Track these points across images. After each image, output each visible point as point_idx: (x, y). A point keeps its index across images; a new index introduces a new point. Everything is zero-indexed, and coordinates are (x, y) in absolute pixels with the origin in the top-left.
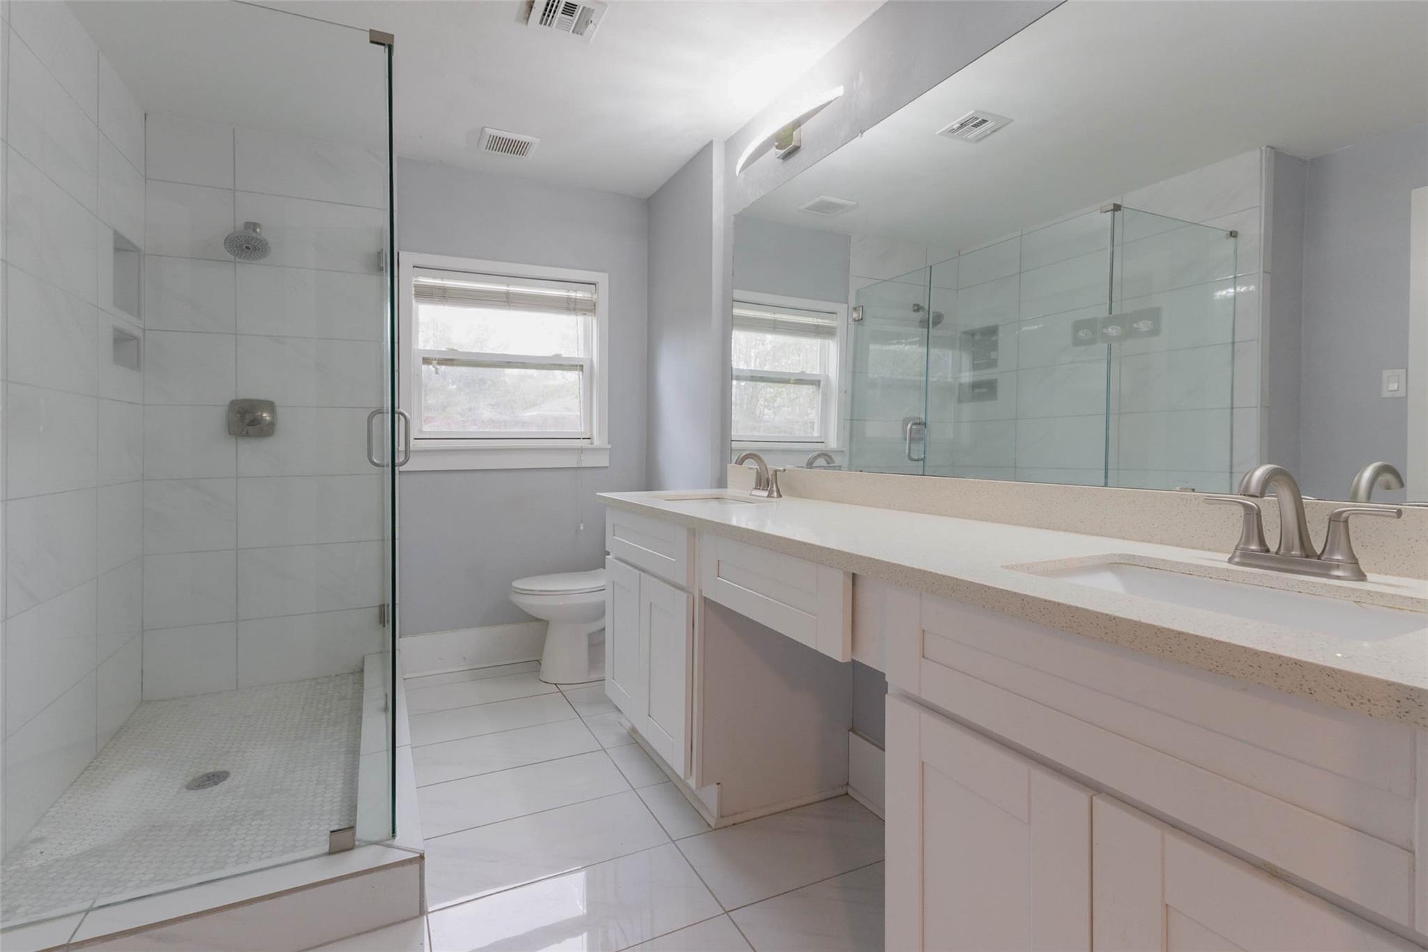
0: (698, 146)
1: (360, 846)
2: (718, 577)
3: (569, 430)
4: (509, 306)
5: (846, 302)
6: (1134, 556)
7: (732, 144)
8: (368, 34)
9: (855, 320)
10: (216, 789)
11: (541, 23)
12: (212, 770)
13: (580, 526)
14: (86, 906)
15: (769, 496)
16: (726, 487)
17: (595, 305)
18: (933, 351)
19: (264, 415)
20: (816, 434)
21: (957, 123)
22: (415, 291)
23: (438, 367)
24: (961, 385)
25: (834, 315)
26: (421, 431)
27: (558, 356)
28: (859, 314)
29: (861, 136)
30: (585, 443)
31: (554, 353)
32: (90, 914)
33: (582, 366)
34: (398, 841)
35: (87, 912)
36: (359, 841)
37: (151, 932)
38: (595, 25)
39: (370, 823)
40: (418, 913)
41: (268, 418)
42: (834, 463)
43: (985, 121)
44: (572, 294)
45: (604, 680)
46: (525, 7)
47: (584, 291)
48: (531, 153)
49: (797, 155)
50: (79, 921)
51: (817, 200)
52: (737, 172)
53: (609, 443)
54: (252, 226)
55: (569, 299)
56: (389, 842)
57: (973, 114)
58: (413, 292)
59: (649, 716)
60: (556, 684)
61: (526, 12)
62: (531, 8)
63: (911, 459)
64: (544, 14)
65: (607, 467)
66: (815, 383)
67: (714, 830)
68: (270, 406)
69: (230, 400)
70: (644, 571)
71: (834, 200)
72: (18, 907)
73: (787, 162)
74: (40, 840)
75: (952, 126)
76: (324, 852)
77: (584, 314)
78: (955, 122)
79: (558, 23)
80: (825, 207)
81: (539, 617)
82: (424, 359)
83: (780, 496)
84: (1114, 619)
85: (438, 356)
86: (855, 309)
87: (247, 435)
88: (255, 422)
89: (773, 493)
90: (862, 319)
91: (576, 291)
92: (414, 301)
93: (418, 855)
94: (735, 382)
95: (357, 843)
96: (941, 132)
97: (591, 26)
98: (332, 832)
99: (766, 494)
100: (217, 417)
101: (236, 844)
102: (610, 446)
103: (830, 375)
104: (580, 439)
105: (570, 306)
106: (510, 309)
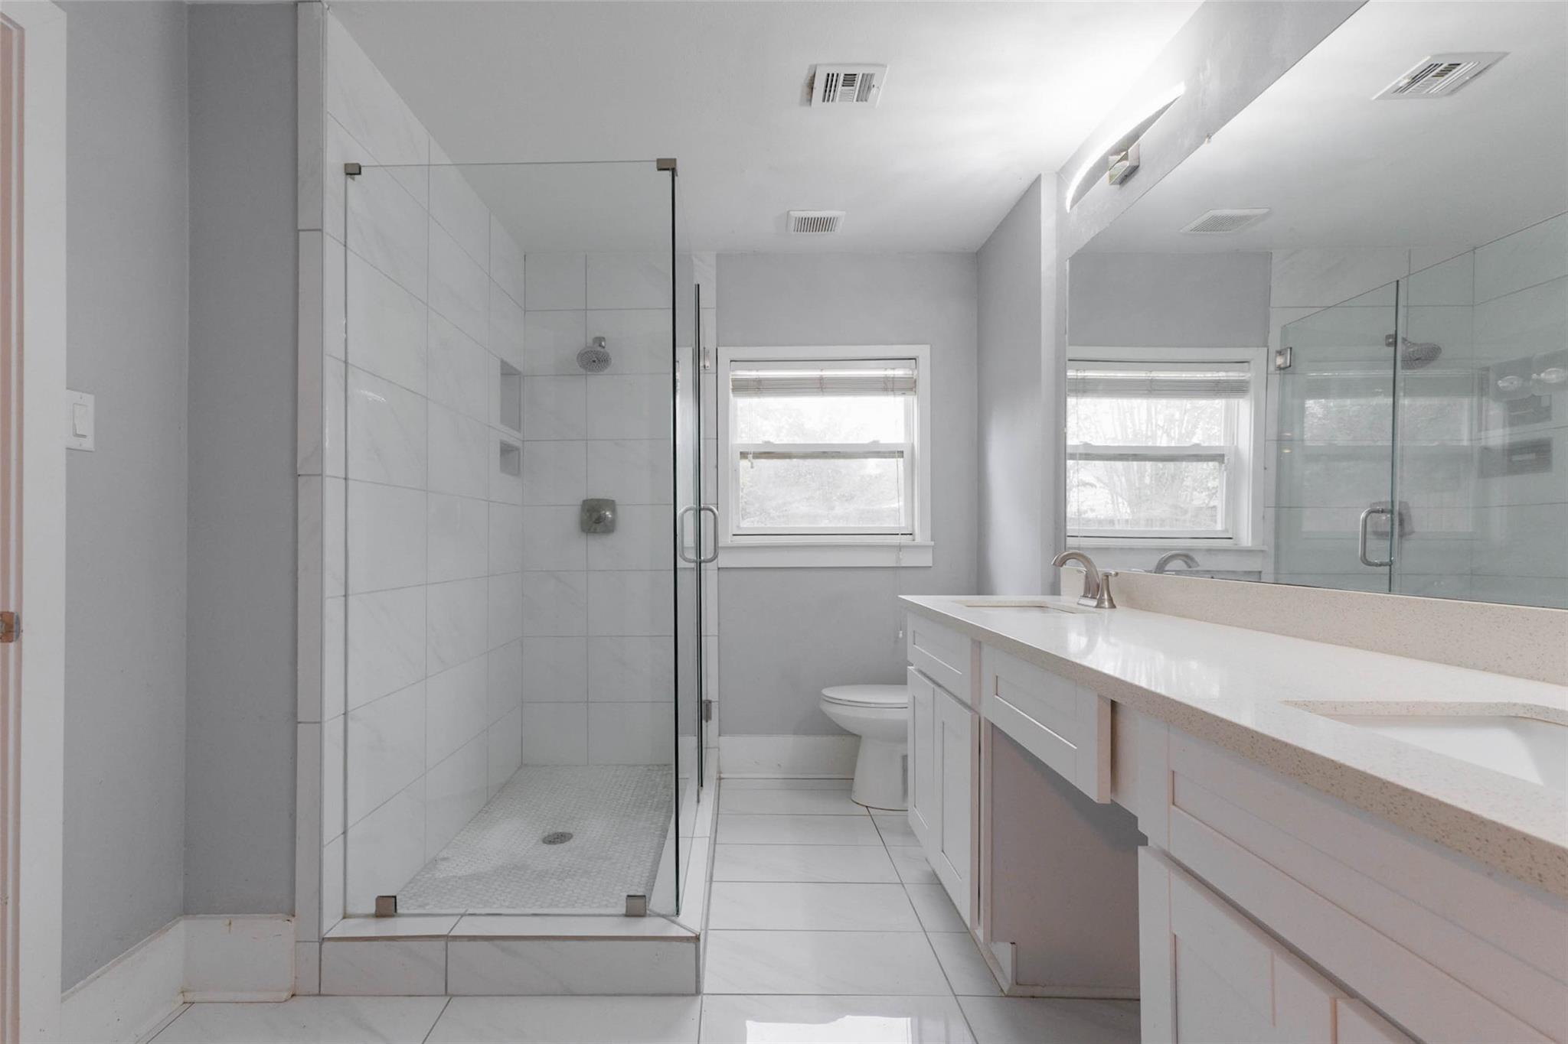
0: (1025, 183)
1: (650, 916)
2: (997, 695)
3: (889, 525)
4: (823, 391)
5: (1265, 345)
6: (1548, 708)
7: (1062, 174)
8: (655, 163)
9: (1280, 368)
10: (561, 846)
11: (824, 101)
12: (560, 831)
13: (898, 634)
14: (462, 911)
15: (1098, 606)
16: (1060, 595)
17: (915, 382)
18: (1404, 402)
19: (607, 513)
20: (1219, 527)
21: (1404, 78)
22: (733, 385)
23: (754, 461)
24: (1486, 450)
25: (1246, 364)
26: (738, 527)
27: (875, 443)
28: (1286, 359)
29: (1209, 142)
30: (905, 540)
31: (871, 440)
32: (463, 918)
33: (902, 452)
34: (681, 919)
35: (462, 915)
36: (650, 911)
37: (497, 942)
38: (878, 88)
39: (661, 899)
40: (694, 992)
41: (610, 516)
42: (1198, 565)
43: (1452, 66)
44: (890, 373)
45: (907, 810)
46: (806, 90)
47: (904, 367)
48: (840, 227)
49: (1136, 177)
50: (456, 921)
51: (1206, 217)
52: (1068, 208)
53: (932, 540)
54: (599, 340)
55: (886, 379)
56: (673, 918)
57: (1430, 59)
58: (731, 387)
59: (943, 851)
60: (867, 807)
61: (808, 94)
62: (812, 89)
63: (1370, 564)
64: (826, 91)
65: (930, 567)
66: (1218, 457)
67: (1007, 996)
68: (611, 504)
69: (582, 500)
70: (940, 686)
71: (1227, 212)
72: (428, 904)
73: (1125, 186)
74: (444, 859)
75: (1397, 83)
76: (621, 913)
77: (904, 394)
78: (1399, 79)
79: (841, 96)
80: (1217, 224)
81: (855, 732)
82: (741, 453)
83: (1113, 606)
84: (1340, 767)
85: (752, 450)
86: (1280, 353)
87: (595, 532)
88: (600, 520)
89: (1103, 603)
90: (1290, 366)
91: (894, 369)
92: (731, 395)
93: (694, 935)
94: (1070, 463)
95: (648, 912)
96: (1383, 95)
97: (874, 91)
98: (628, 896)
99: (1094, 603)
100: (572, 516)
101: (567, 893)
102: (933, 543)
103: (1240, 446)
104: (902, 534)
105: (887, 386)
106: (823, 395)
